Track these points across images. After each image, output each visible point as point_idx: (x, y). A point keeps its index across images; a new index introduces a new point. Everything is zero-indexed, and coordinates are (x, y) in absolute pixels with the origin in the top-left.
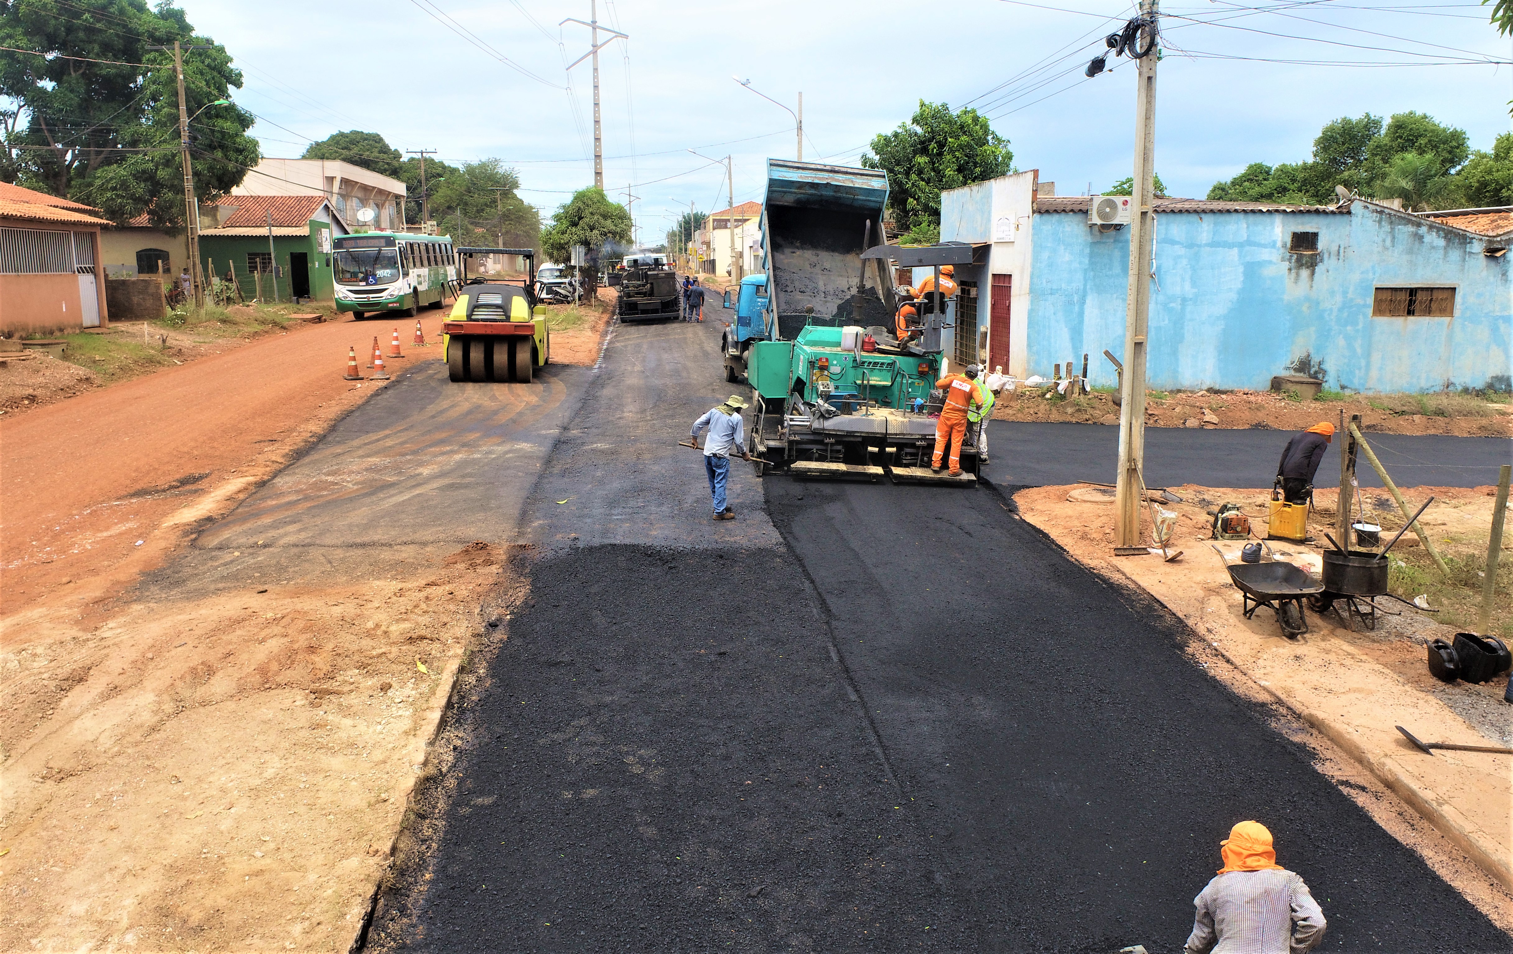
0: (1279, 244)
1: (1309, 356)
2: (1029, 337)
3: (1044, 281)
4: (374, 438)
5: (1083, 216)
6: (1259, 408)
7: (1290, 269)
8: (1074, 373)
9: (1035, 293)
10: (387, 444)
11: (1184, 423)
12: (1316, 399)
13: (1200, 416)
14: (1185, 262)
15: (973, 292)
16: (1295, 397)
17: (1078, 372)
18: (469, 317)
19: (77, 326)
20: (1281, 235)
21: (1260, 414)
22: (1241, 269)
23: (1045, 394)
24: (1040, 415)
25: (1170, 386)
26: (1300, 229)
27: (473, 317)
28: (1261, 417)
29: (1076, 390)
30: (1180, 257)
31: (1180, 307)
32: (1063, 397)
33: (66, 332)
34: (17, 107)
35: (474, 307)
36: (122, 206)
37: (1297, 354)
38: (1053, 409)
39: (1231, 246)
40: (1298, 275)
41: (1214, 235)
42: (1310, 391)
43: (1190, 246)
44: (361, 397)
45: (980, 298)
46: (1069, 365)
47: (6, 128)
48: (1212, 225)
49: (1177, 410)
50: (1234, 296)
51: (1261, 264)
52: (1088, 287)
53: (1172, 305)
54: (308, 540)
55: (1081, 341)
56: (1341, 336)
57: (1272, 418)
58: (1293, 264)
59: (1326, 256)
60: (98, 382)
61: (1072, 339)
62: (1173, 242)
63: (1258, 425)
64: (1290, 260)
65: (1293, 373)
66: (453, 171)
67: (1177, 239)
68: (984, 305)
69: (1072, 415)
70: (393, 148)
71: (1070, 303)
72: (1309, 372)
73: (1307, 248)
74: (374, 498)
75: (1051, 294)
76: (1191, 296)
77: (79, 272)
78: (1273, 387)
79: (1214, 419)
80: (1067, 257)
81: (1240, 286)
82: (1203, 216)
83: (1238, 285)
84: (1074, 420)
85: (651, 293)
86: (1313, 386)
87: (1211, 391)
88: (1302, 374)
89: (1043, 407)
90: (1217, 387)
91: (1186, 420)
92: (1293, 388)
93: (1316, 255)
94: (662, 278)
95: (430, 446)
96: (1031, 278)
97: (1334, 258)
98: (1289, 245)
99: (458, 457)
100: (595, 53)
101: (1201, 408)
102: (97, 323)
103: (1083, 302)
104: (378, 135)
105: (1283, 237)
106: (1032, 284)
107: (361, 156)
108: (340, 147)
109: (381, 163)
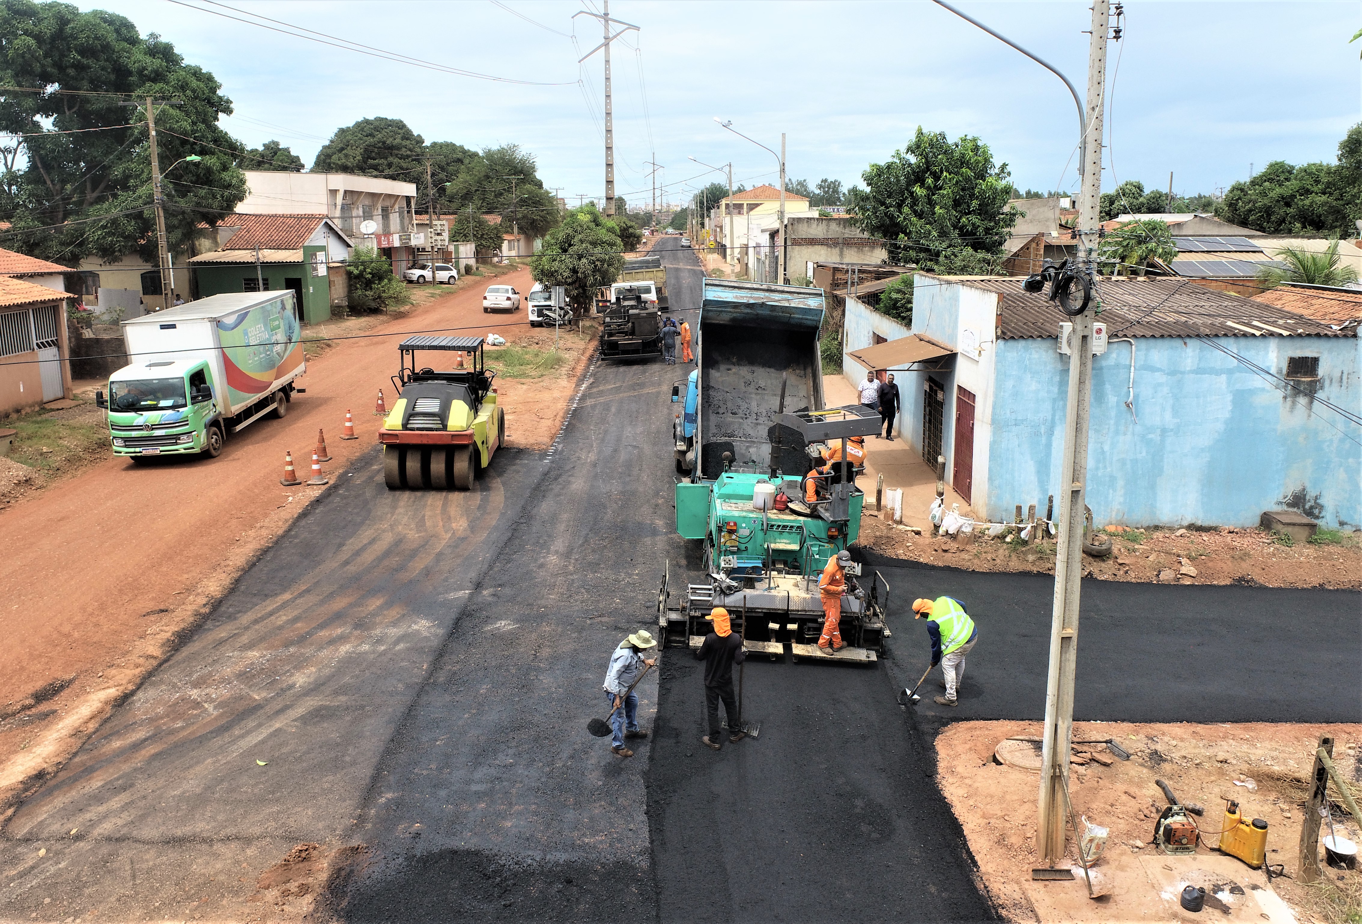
0: (1273, 371)
1: (1304, 490)
2: (990, 470)
3: (1008, 412)
4: (270, 609)
5: (1053, 342)
6: (1245, 555)
7: (1285, 398)
8: (1037, 516)
9: (997, 424)
10: (279, 623)
11: (1158, 575)
12: (1310, 542)
13: (1176, 566)
14: (1166, 390)
15: (940, 396)
16: (1287, 541)
17: (1041, 513)
18: (405, 426)
19: (37, 403)
20: (1275, 360)
21: (1244, 565)
22: (1229, 397)
23: (1006, 537)
24: (998, 561)
25: (1148, 521)
26: (1298, 354)
27: (409, 426)
28: (1245, 569)
29: (1039, 533)
30: (1160, 385)
31: (1159, 438)
32: (1025, 543)
33: (23, 412)
34: (16, 143)
35: (410, 415)
36: (112, 244)
37: (1291, 488)
38: (1013, 555)
39: (1218, 372)
40: (1294, 403)
41: (1200, 360)
42: (1303, 534)
43: (1173, 373)
44: (286, 521)
45: (946, 402)
46: (1032, 508)
47: (6, 164)
48: (1198, 351)
49: (1151, 558)
50: (1220, 426)
51: (1252, 392)
52: (1057, 417)
53: (1150, 436)
54: (125, 831)
55: (1048, 475)
56: (1342, 469)
57: (1258, 570)
58: (1289, 392)
59: (1327, 383)
60: (39, 482)
61: (1038, 472)
62: (1152, 369)
63: (1241, 579)
64: (1285, 388)
65: (1285, 508)
66: (475, 155)
67: (1158, 366)
68: (950, 417)
69: (1033, 563)
70: (415, 134)
71: (1037, 434)
72: (1304, 507)
73: (1306, 374)
74: (227, 737)
75: (1016, 425)
76: (1171, 427)
77: (40, 348)
78: (1262, 523)
79: (1192, 571)
80: (1034, 386)
81: (1228, 415)
82: (1188, 340)
83: (1225, 414)
84: (1035, 570)
85: (632, 333)
86: (1306, 528)
87: (1194, 528)
88: (1295, 510)
89: (1003, 551)
90: (1199, 523)
91: (1160, 572)
92: (1284, 530)
93: (1315, 382)
94: (643, 317)
95: (322, 626)
96: (994, 408)
97: (1336, 385)
98: (1285, 371)
99: (345, 649)
100: (606, 45)
101: (1179, 556)
102: (60, 395)
103: (1050, 432)
104: (401, 122)
105: (1278, 363)
106: (994, 414)
107: (384, 143)
108: (365, 134)
109: (404, 149)
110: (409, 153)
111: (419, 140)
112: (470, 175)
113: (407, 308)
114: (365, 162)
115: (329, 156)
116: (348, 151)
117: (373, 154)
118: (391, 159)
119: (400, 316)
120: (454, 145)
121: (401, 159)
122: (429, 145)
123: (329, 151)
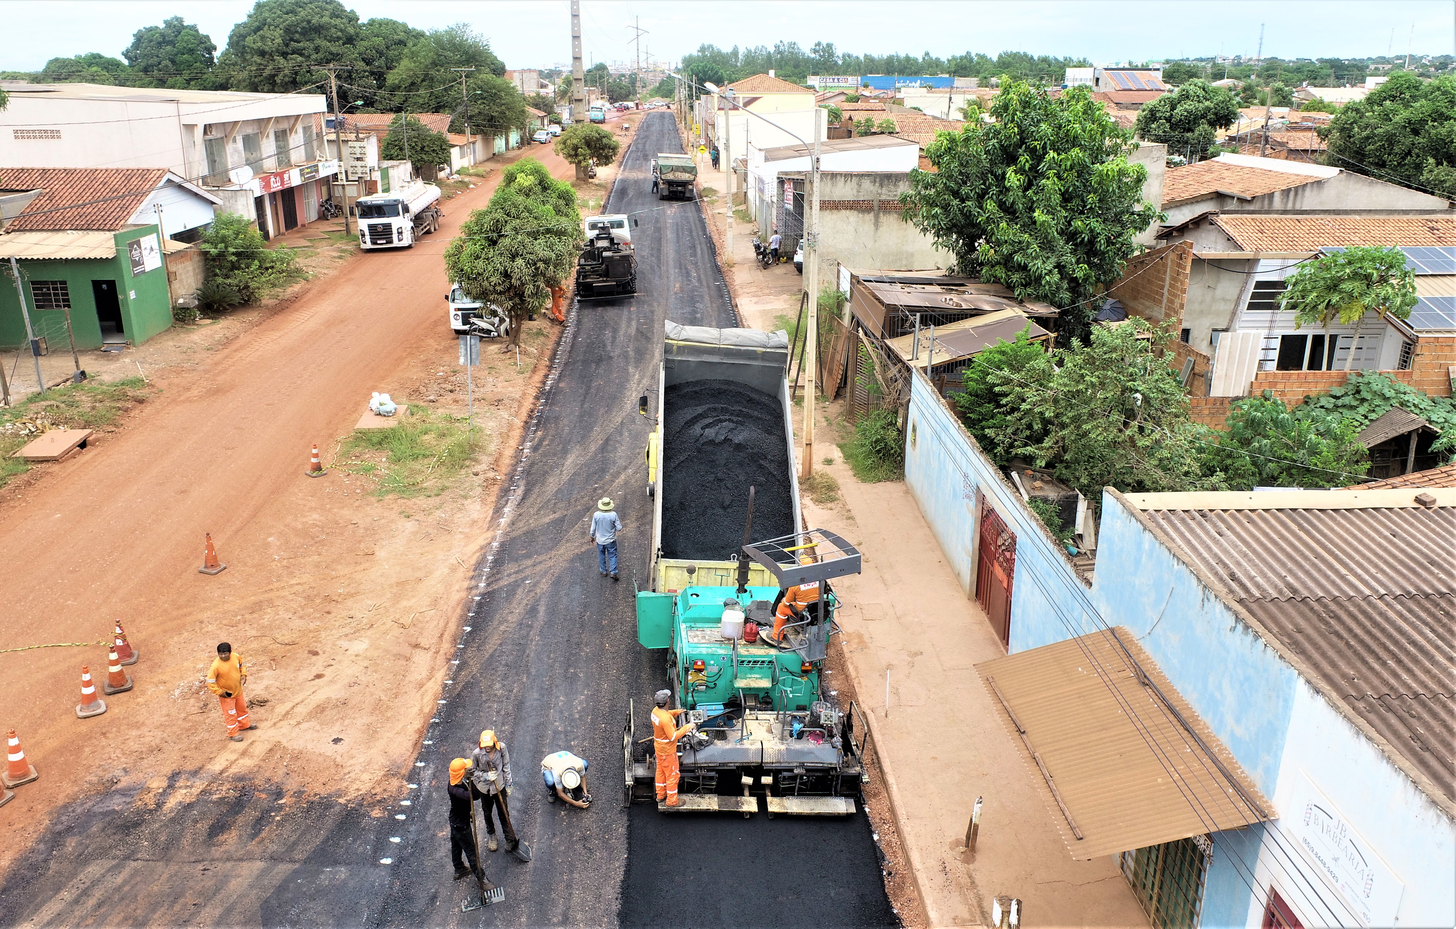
85: (607, 275)
107: (309, 22)
108: (284, 10)
109: (333, 30)
110: (339, 34)
111: (352, 18)
112: (415, 62)
113: (296, 288)
114: (287, 45)
115: (243, 37)
116: (265, 32)
117: (297, 36)
118: (318, 42)
119: (283, 307)
120: (395, 23)
121: (330, 41)
122: (366, 22)
123: (242, 31)
